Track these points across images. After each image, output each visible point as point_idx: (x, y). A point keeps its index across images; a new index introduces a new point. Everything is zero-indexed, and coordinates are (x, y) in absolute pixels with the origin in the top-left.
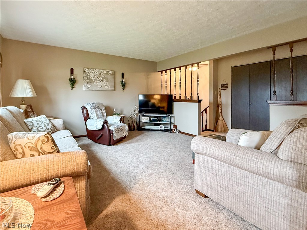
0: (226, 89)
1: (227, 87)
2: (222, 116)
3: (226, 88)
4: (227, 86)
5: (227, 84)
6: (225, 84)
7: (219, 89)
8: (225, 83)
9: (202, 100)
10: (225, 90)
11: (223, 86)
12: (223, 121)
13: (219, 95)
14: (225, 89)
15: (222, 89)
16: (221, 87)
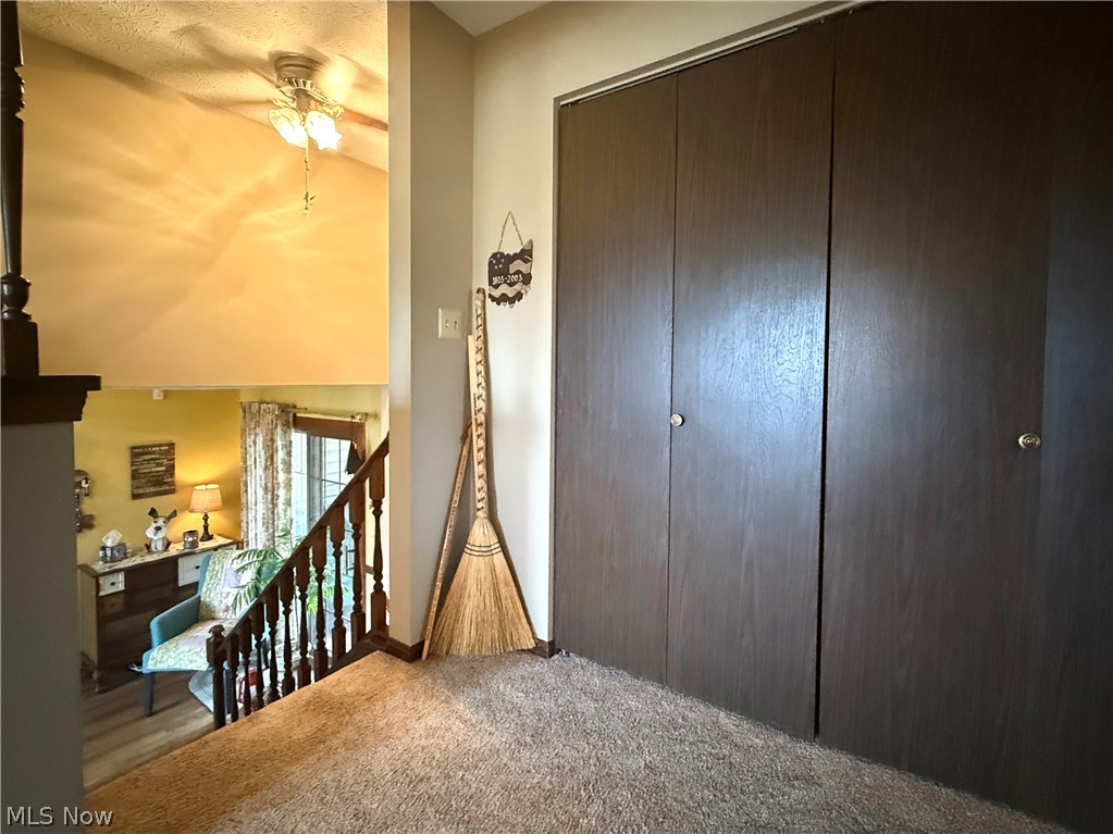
0: (519, 296)
1: (527, 279)
2: (492, 518)
3: (518, 287)
4: (524, 268)
5: (526, 255)
6: (516, 257)
7: (474, 291)
8: (512, 248)
9: (94, 383)
10: (512, 301)
11: (500, 266)
12: (499, 558)
13: (473, 343)
14: (511, 292)
15: (497, 293)
16: (490, 283)
